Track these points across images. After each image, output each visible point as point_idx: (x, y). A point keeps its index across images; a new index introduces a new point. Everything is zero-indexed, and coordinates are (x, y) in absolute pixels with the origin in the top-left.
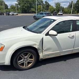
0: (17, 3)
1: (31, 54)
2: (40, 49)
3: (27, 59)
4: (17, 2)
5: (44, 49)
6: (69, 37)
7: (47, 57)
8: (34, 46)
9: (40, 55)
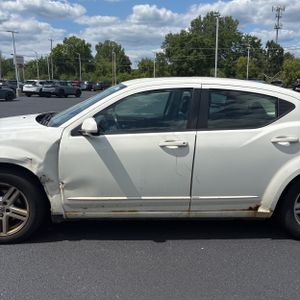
0: (162, 51)
1: (18, 192)
2: (48, 181)
3: (6, 207)
4: (162, 47)
5: (64, 182)
6: (162, 147)
7: (80, 214)
8: (26, 166)
9: (50, 199)
